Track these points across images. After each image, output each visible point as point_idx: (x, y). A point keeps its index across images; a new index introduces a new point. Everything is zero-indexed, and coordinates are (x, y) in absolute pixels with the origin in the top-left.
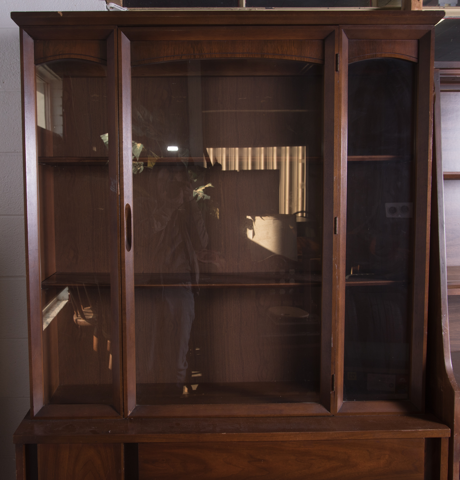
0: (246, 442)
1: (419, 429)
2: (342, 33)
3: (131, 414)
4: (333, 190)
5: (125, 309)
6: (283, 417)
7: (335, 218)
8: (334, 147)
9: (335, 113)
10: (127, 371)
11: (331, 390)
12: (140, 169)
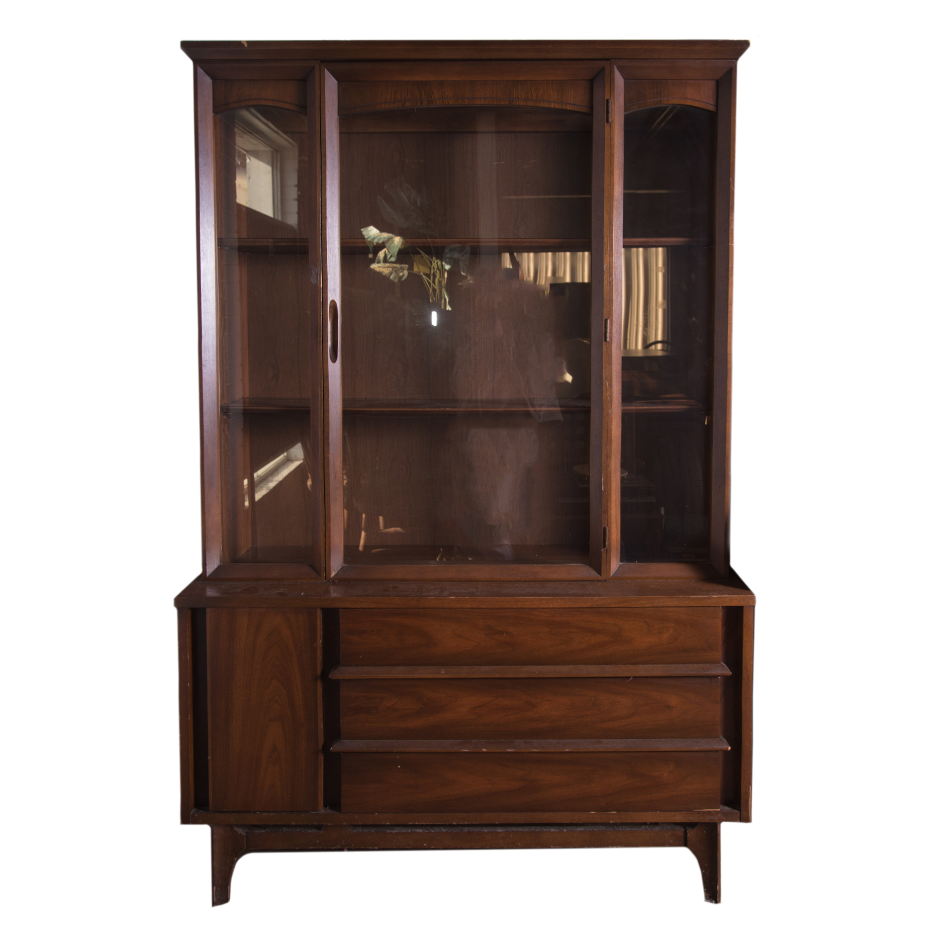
0: (483, 608)
1: (713, 595)
2: (614, 70)
3: (335, 576)
4: (603, 282)
5: (328, 438)
6: (538, 581)
7: (606, 321)
8: (604, 225)
9: (605, 180)
10: (330, 519)
11: (602, 546)
12: (403, 275)
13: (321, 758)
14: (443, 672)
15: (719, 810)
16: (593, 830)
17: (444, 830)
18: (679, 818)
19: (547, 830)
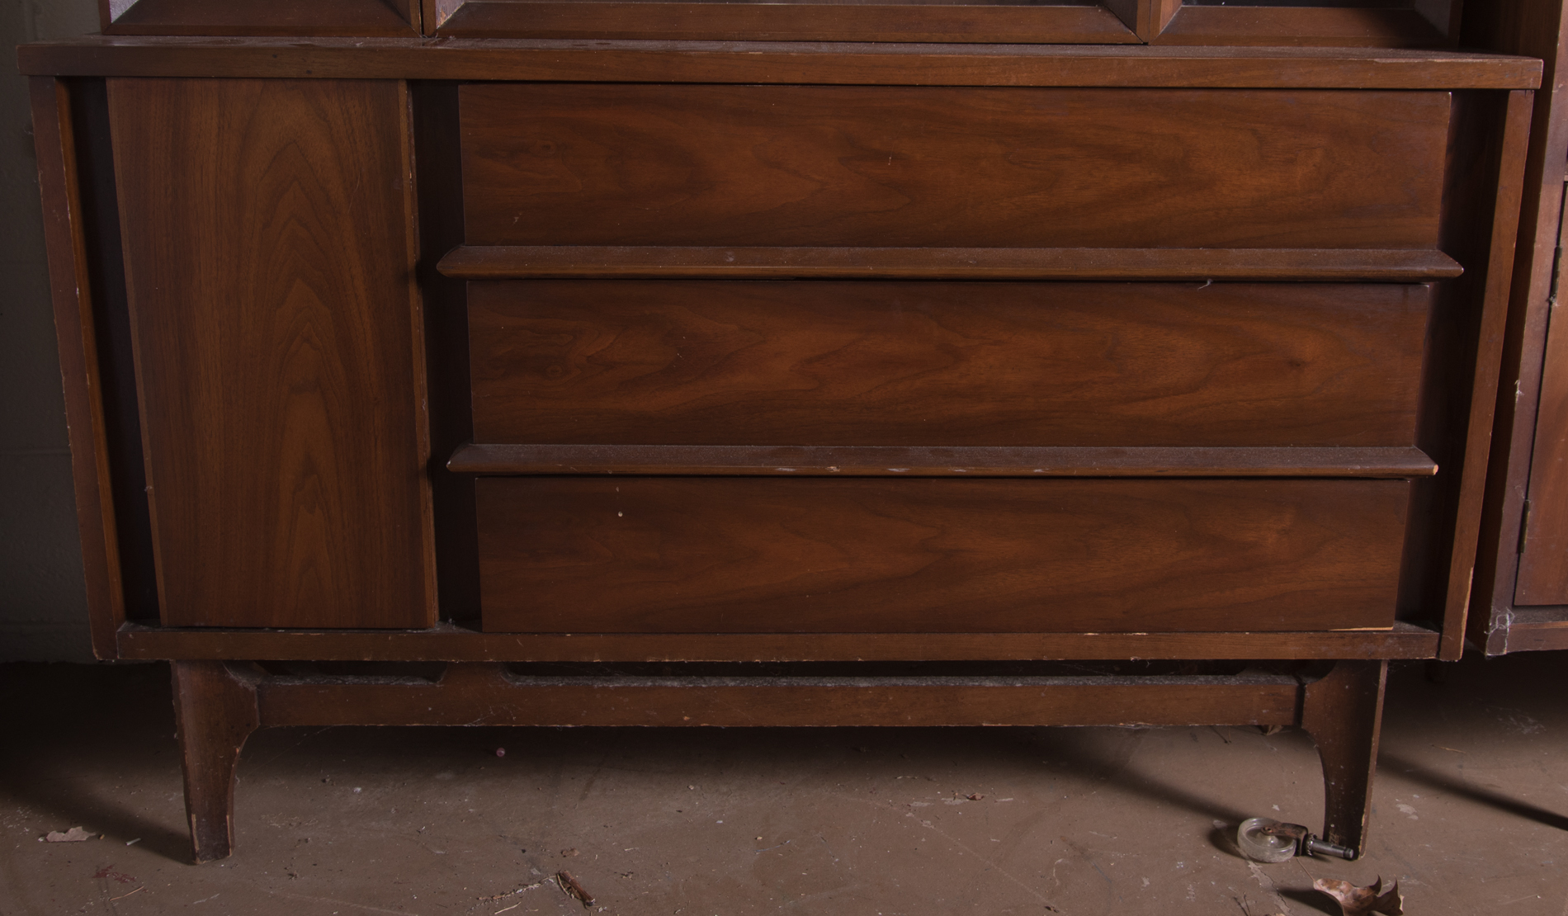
1: (1437, 59)
3: (447, 22)
13: (427, 493)
14: (731, 259)
15: (1391, 629)
16: (1085, 684)
17: (732, 684)
18: (1293, 648)
19: (977, 684)
